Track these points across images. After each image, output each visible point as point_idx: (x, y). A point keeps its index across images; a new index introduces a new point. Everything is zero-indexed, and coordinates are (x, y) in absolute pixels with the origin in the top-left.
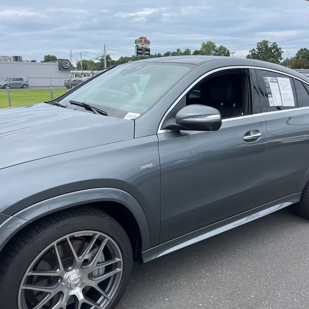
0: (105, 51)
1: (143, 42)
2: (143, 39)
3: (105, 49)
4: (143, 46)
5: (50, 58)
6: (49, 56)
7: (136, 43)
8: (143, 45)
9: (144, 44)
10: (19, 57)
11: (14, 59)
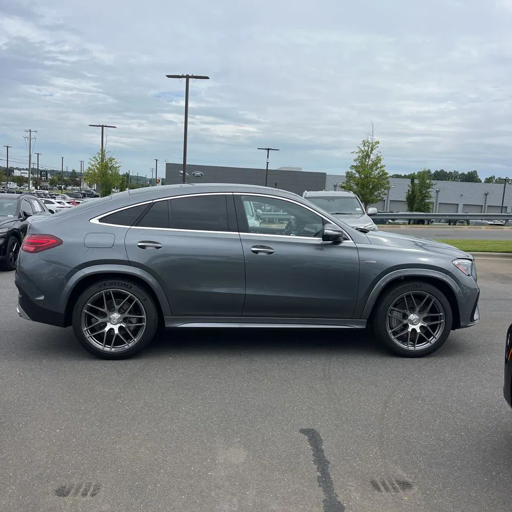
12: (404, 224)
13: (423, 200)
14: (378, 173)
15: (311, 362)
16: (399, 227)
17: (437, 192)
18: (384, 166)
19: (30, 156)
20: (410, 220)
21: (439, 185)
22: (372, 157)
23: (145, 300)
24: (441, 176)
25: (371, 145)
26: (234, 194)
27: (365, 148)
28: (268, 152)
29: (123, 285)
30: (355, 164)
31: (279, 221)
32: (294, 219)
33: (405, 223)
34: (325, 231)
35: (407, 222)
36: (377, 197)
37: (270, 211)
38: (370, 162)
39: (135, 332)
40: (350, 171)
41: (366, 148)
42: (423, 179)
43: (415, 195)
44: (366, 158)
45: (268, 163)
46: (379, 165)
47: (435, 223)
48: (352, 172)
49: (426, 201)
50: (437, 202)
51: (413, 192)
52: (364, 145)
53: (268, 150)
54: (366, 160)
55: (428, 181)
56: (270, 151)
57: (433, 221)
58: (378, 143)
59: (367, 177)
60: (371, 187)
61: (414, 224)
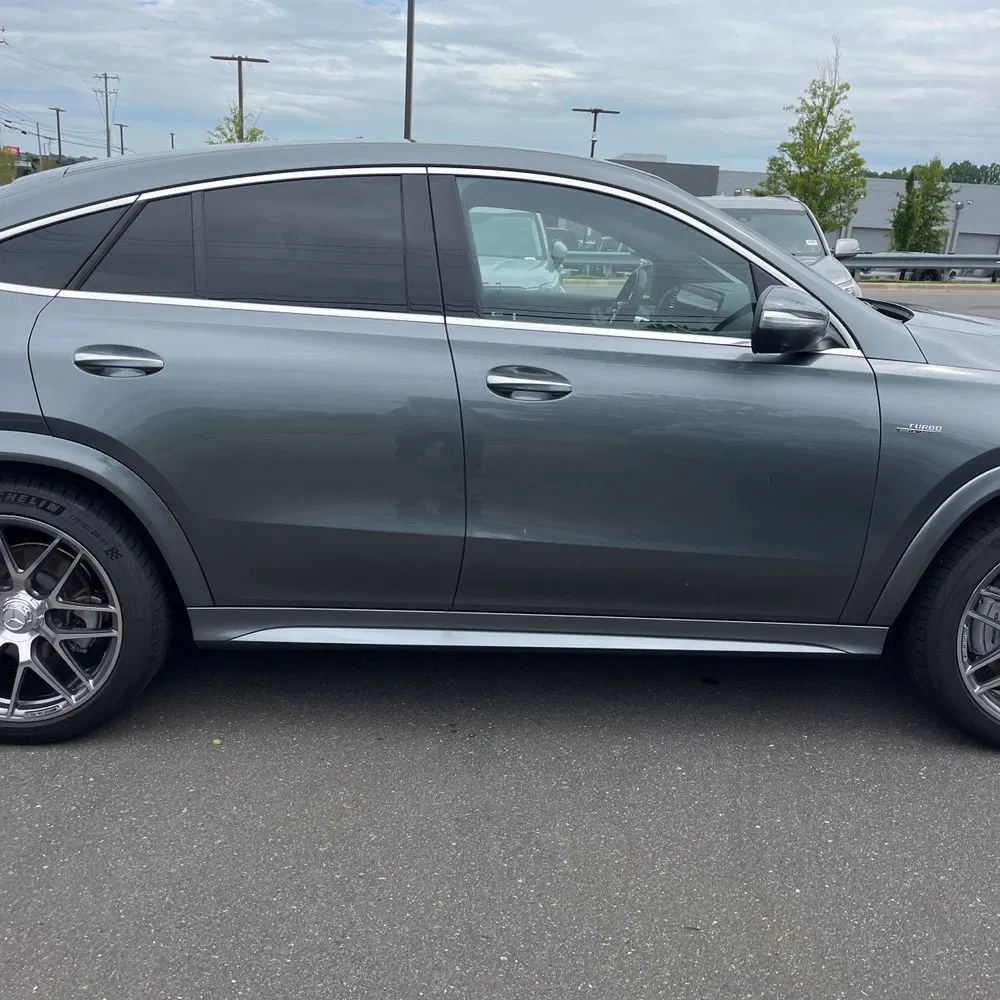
12: (891, 279)
13: (926, 225)
14: (843, 161)
15: (688, 768)
16: (883, 287)
17: (958, 208)
18: (858, 144)
19: (108, 131)
20: (903, 271)
21: (963, 192)
22: (831, 121)
23: (114, 553)
24: (965, 173)
25: (829, 94)
26: (432, 170)
27: (816, 101)
28: (596, 116)
29: (32, 502)
30: (790, 141)
31: (614, 271)
32: (646, 268)
33: (893, 277)
34: (767, 314)
35: (897, 274)
36: (835, 217)
37: (593, 249)
38: (825, 136)
39: (91, 657)
40: (779, 156)
41: (818, 102)
42: (931, 179)
43: (913, 215)
44: (817, 124)
45: (594, 142)
46: (844, 143)
47: (958, 278)
48: (782, 159)
49: (933, 228)
50: (954, 231)
51: (908, 207)
52: (814, 94)
53: (596, 112)
54: (815, 131)
55: (941, 185)
56: (599, 114)
57: (954, 274)
58: (847, 87)
59: (815, 171)
60: (822, 194)
61: (913, 279)
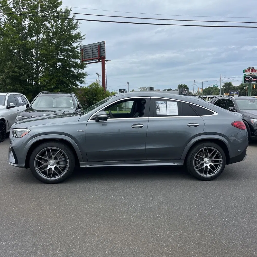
0: (221, 79)
1: (251, 71)
2: (251, 69)
3: (221, 78)
4: (251, 75)
5: (183, 86)
6: (182, 85)
7: (244, 73)
8: (250, 73)
9: (252, 72)
10: (153, 87)
11: (149, 90)
